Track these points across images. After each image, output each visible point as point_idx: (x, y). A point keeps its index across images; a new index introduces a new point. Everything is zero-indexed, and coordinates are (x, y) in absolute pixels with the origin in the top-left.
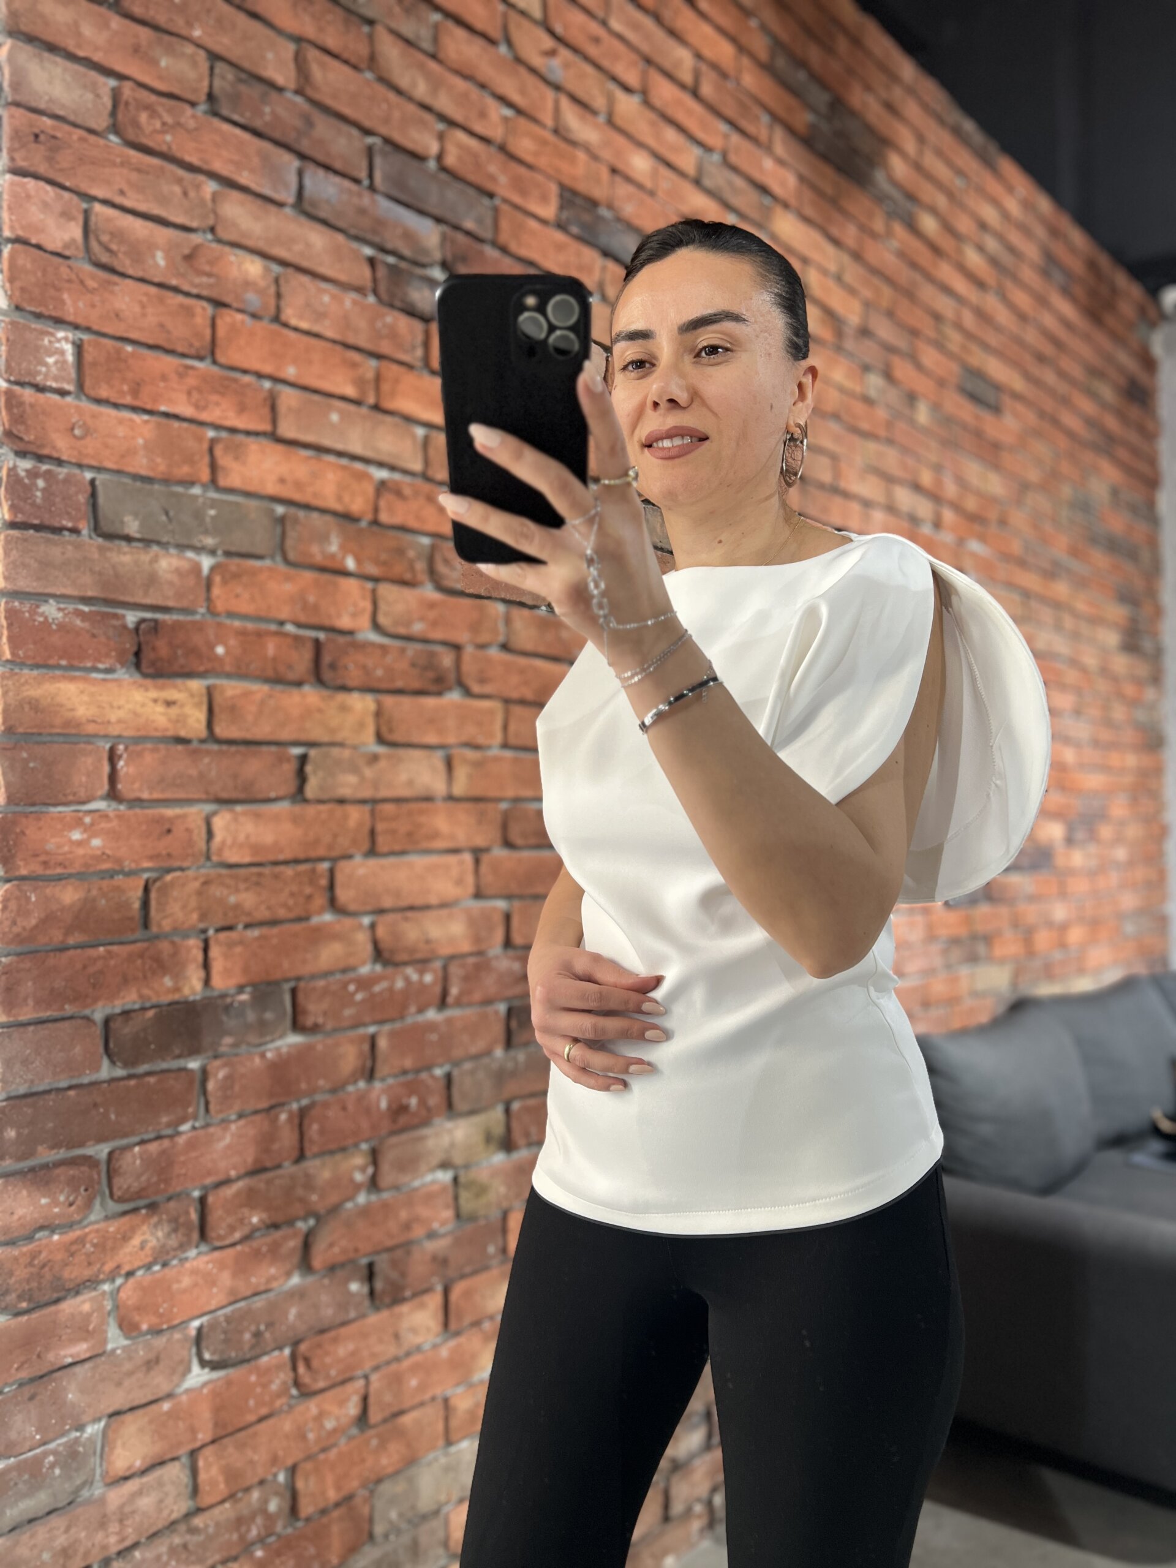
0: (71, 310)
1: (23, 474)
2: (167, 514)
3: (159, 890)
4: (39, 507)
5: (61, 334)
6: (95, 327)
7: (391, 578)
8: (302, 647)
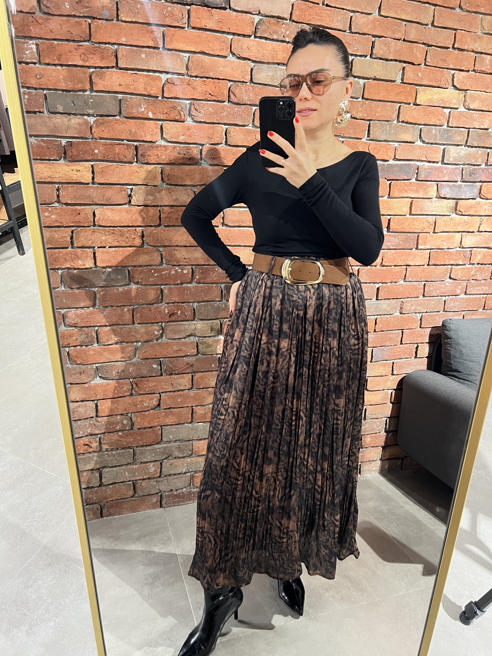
0: (34, 32)
2: (73, 102)
4: (26, 105)
5: (31, 42)
6: (43, 37)
7: (170, 119)
8: (130, 148)
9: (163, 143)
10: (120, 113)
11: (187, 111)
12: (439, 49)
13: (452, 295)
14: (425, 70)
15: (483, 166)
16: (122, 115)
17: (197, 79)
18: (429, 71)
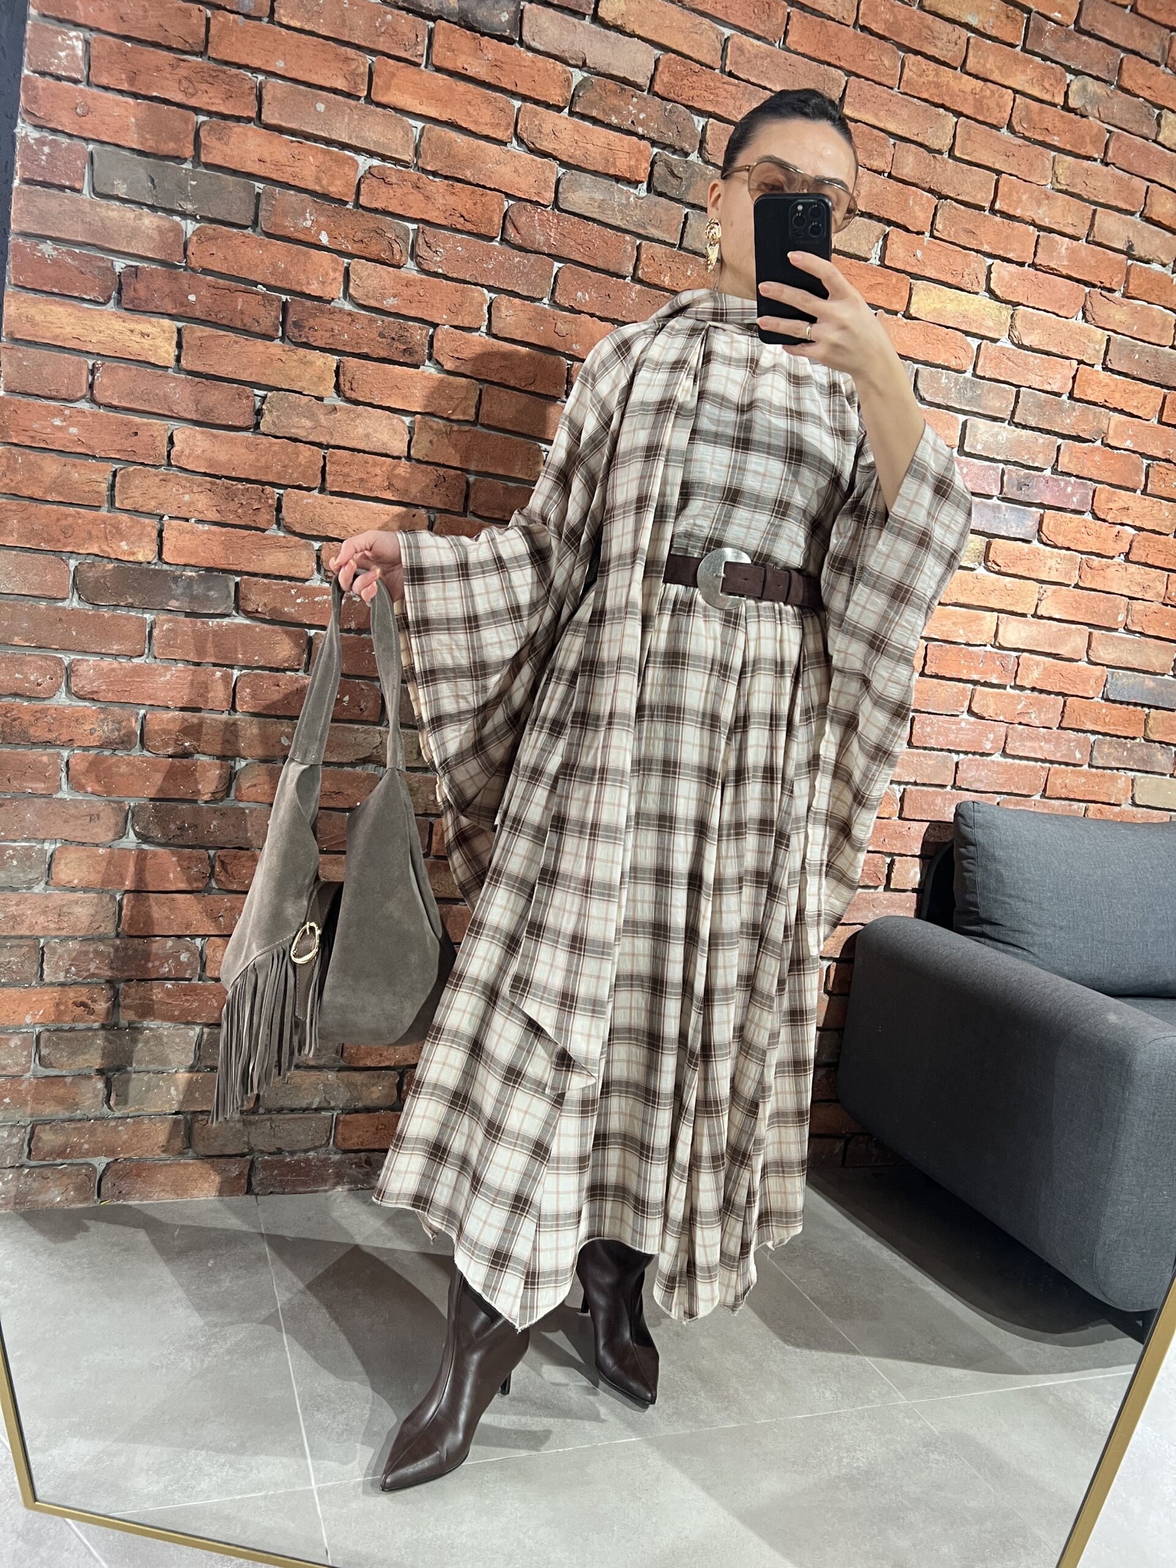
0: (82, 14)
1: (32, 141)
2: (153, 181)
3: (123, 476)
4: (43, 168)
5: (73, 34)
6: (103, 28)
7: (367, 255)
8: (271, 305)
9: (348, 306)
10: (255, 223)
11: (407, 244)
12: (962, 207)
13: (974, 753)
14: (931, 246)
15: (1048, 473)
16: (258, 230)
17: (437, 180)
18: (939, 249)
